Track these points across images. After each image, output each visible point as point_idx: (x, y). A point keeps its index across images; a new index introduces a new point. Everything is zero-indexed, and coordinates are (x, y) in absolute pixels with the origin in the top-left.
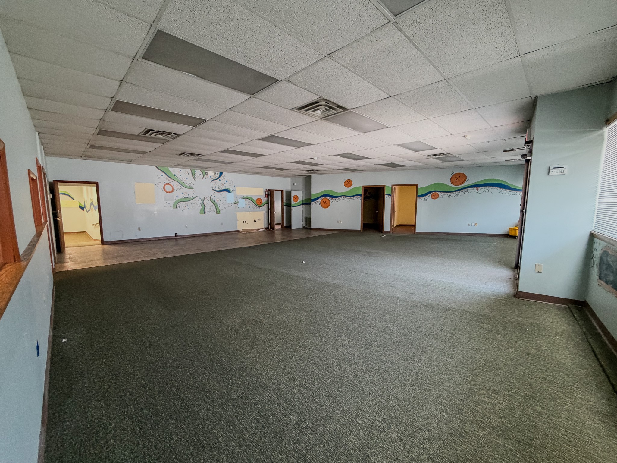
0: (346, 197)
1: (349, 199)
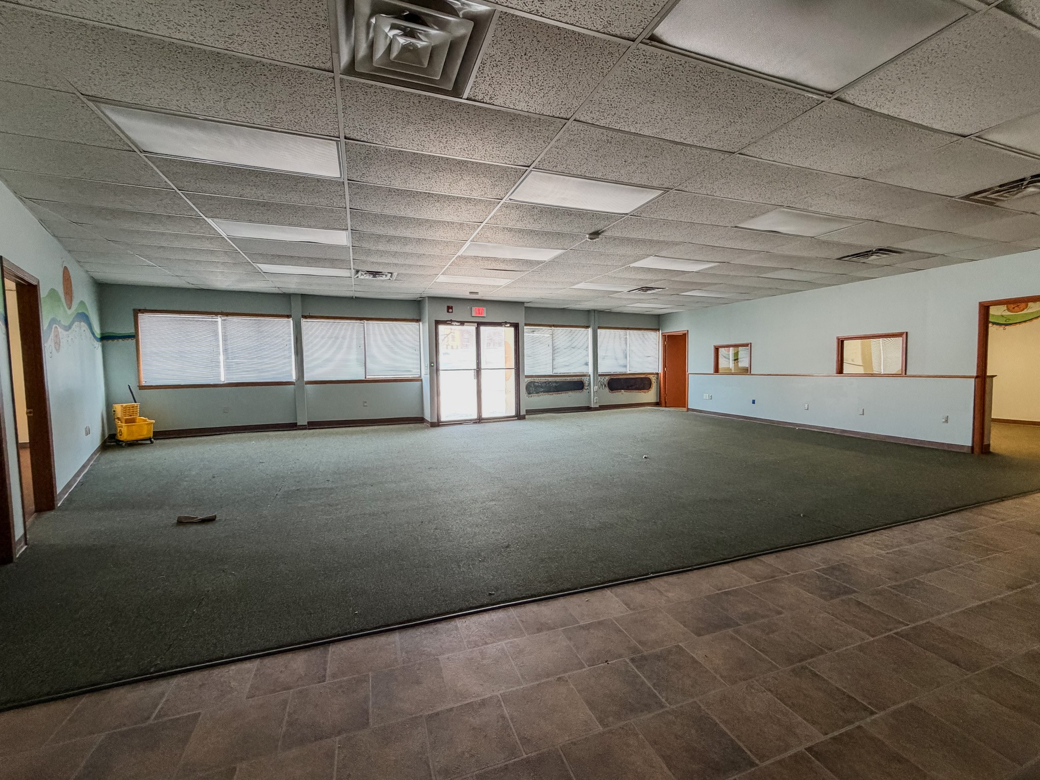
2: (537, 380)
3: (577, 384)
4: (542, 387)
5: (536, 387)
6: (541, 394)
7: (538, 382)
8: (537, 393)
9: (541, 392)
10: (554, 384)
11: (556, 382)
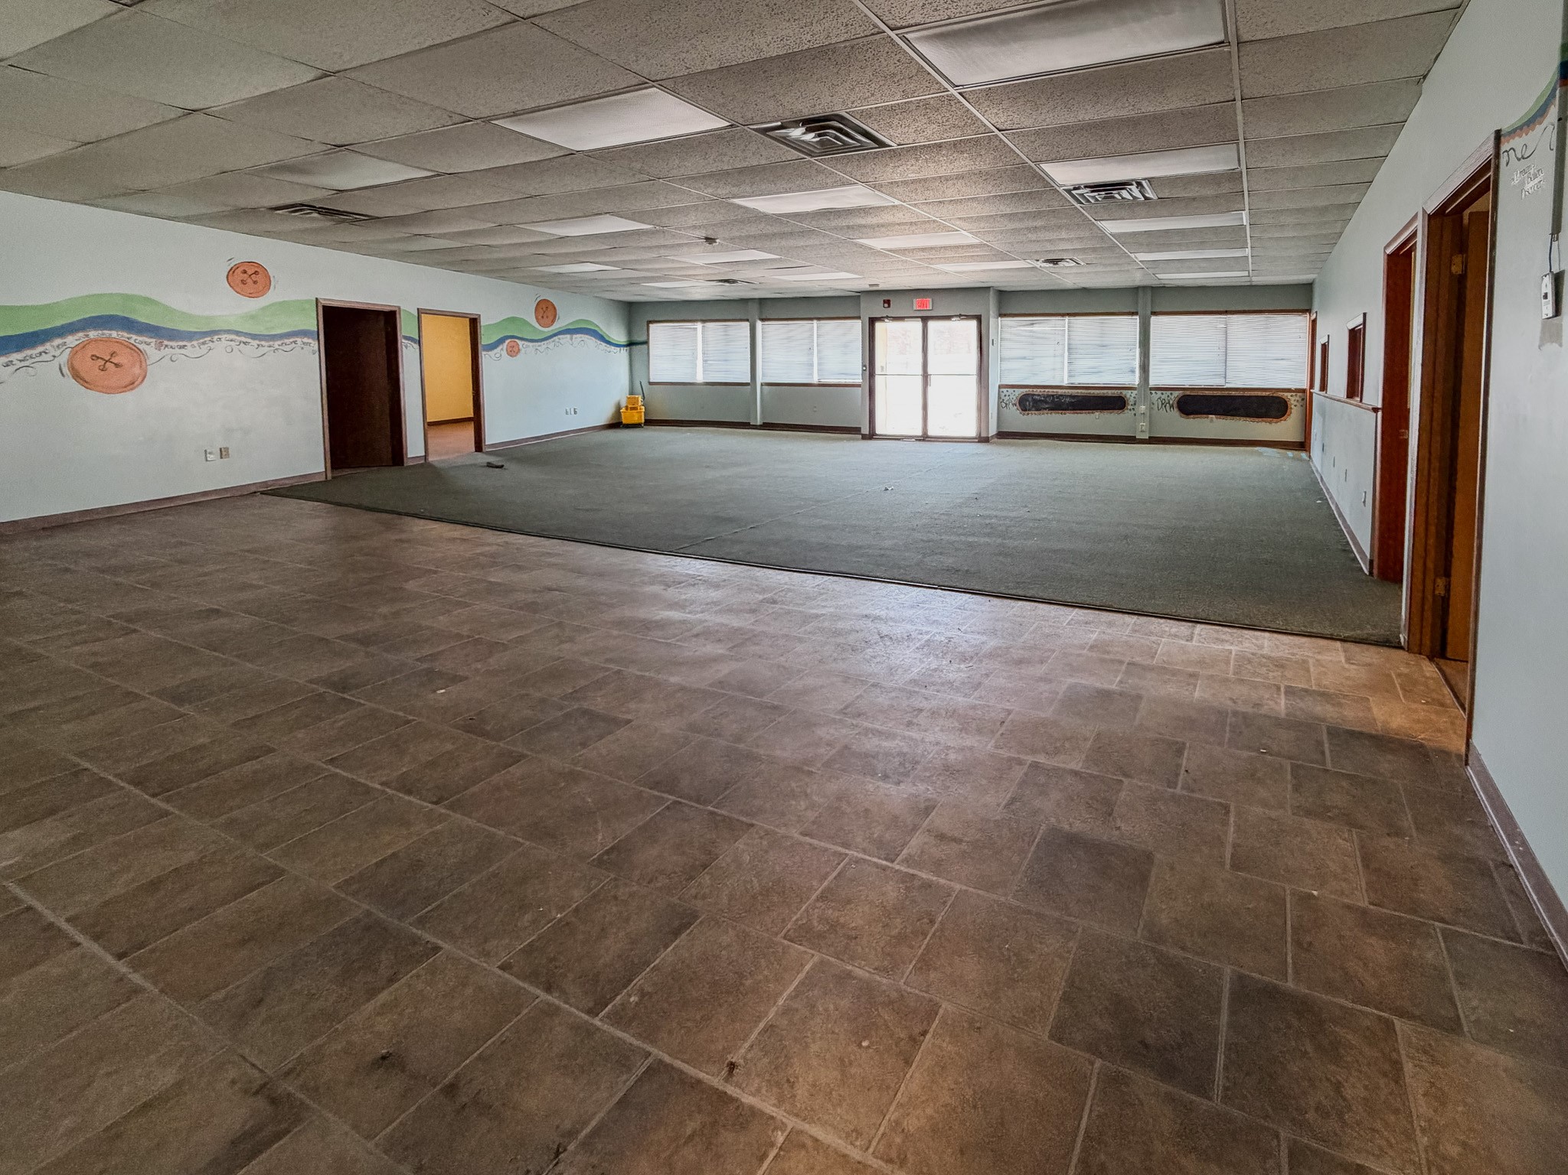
0: (244, 339)
1: (262, 350)
2: (1038, 391)
3: (1111, 401)
4: (1046, 403)
5: (1035, 401)
6: (1045, 411)
7: (1039, 395)
8: (1037, 410)
9: (1045, 409)
10: (1068, 400)
11: (1071, 396)
